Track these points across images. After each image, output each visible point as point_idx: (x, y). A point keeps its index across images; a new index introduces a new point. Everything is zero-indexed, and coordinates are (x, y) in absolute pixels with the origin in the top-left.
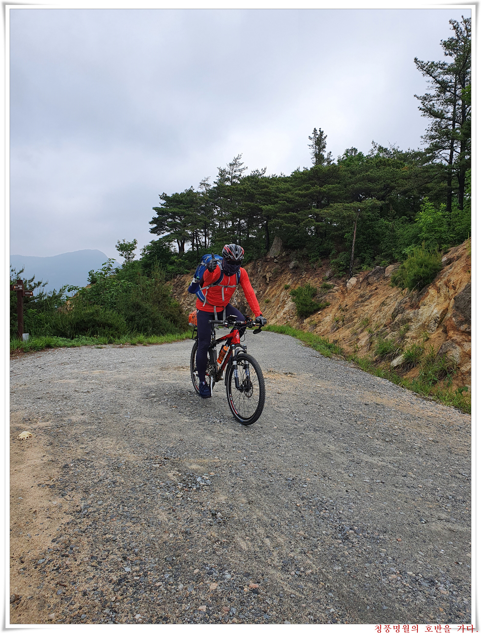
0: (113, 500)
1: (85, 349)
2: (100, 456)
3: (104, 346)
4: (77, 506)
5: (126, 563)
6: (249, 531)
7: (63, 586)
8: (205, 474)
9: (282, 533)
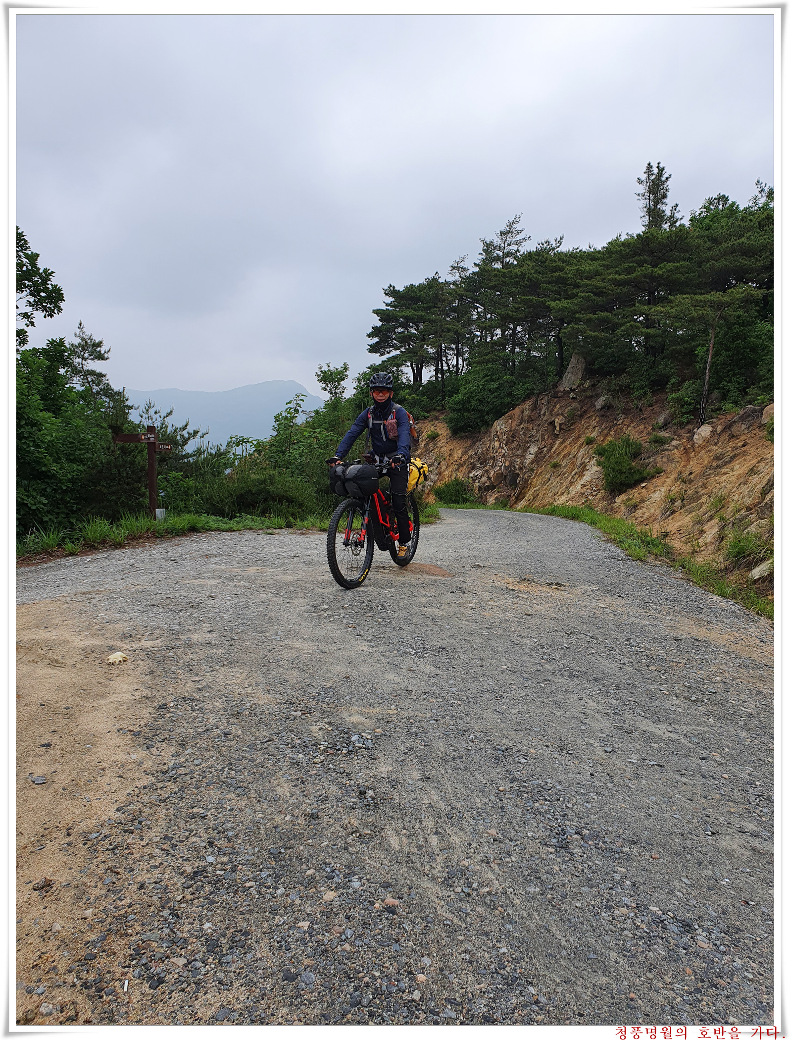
0: (217, 759)
1: (248, 535)
2: (217, 694)
3: (277, 531)
4: (165, 764)
5: (210, 850)
6: (410, 822)
7: (115, 872)
8: (367, 731)
9: (462, 829)
